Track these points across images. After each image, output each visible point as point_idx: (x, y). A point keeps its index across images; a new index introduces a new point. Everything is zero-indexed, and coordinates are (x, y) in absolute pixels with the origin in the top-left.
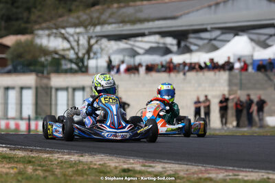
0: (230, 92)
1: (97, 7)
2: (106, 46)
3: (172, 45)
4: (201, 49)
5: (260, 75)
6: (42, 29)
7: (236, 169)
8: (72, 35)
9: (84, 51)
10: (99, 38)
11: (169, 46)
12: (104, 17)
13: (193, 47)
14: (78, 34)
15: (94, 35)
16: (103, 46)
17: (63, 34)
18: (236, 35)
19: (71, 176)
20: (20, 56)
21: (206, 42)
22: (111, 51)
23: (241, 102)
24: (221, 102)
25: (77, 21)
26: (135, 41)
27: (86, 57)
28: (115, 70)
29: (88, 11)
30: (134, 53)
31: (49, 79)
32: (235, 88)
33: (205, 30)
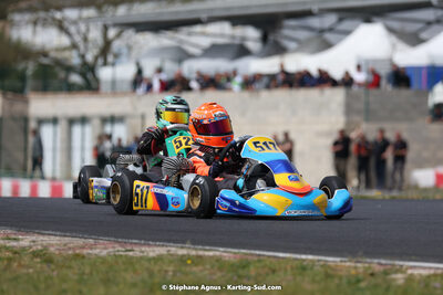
2: (136, 43)
4: (303, 46)
6: (21, 11)
8: (75, 23)
9: (96, 51)
10: (123, 28)
11: (246, 43)
14: (88, 20)
17: (59, 21)
24: (336, 143)
26: (190, 34)
27: (100, 61)
30: (182, 55)
31: (26, 102)
32: (357, 118)
33: (308, 14)
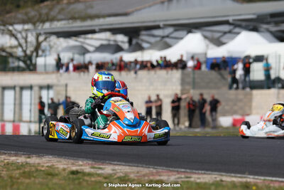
0: (183, 91)
1: (46, 3)
2: (55, 44)
3: (123, 42)
4: (153, 46)
5: (214, 74)
7: (188, 171)
8: (20, 32)
9: (32, 49)
10: (48, 35)
11: (120, 44)
12: (53, 13)
13: (145, 45)
14: (27, 30)
15: (42, 32)
16: (52, 44)
17: (11, 31)
18: (190, 32)
19: (18, 179)
21: (158, 39)
22: (60, 49)
23: (193, 101)
24: (173, 102)
25: (25, 18)
26: (85, 38)
28: (64, 68)
29: (37, 7)
30: (84, 51)
32: (187, 87)
33: (158, 27)
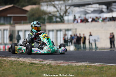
2: (74, 10)
8: (58, 5)
9: (63, 12)
10: (70, 6)
17: (54, 5)
20: (33, 15)
31: (45, 26)
